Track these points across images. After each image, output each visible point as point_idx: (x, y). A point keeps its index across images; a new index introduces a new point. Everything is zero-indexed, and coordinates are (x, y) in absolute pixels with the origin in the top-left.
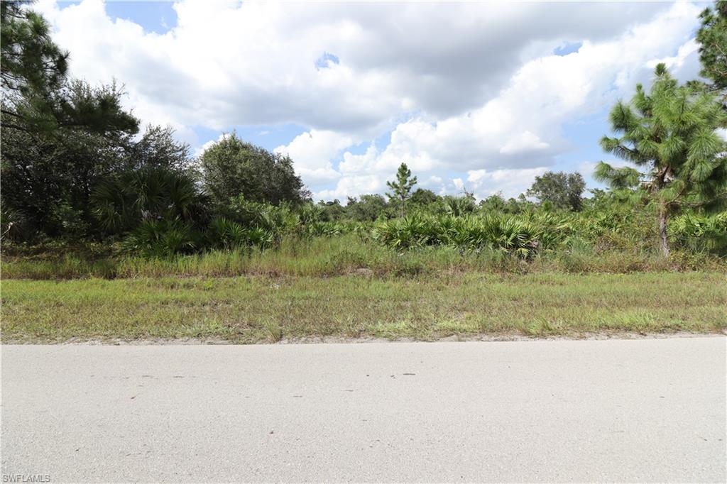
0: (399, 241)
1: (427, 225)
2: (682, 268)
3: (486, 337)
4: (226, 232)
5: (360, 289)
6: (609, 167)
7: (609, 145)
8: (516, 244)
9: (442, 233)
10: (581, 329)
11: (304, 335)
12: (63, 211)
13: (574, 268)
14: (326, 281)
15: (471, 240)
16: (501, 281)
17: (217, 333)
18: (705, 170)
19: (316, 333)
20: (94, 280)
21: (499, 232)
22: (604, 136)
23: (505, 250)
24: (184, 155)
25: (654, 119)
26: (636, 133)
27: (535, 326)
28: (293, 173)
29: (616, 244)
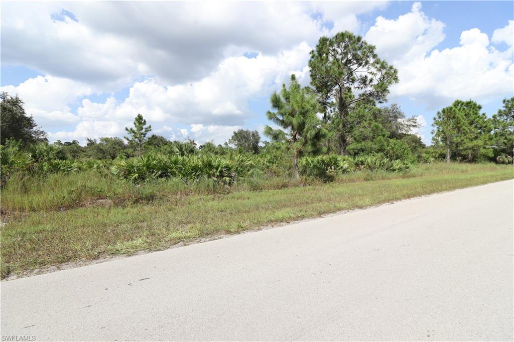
0: (137, 175)
1: (160, 162)
2: (305, 185)
3: (204, 239)
5: (100, 217)
6: (271, 129)
7: (271, 116)
8: (222, 175)
9: (172, 169)
10: (259, 225)
11: (37, 267)
13: (255, 188)
14: (62, 214)
15: (193, 173)
16: (213, 199)
18: (312, 134)
19: (51, 263)
21: (211, 167)
22: (268, 111)
23: (216, 179)
25: (291, 104)
26: (283, 111)
27: (234, 226)
28: (24, 113)
29: (275, 173)
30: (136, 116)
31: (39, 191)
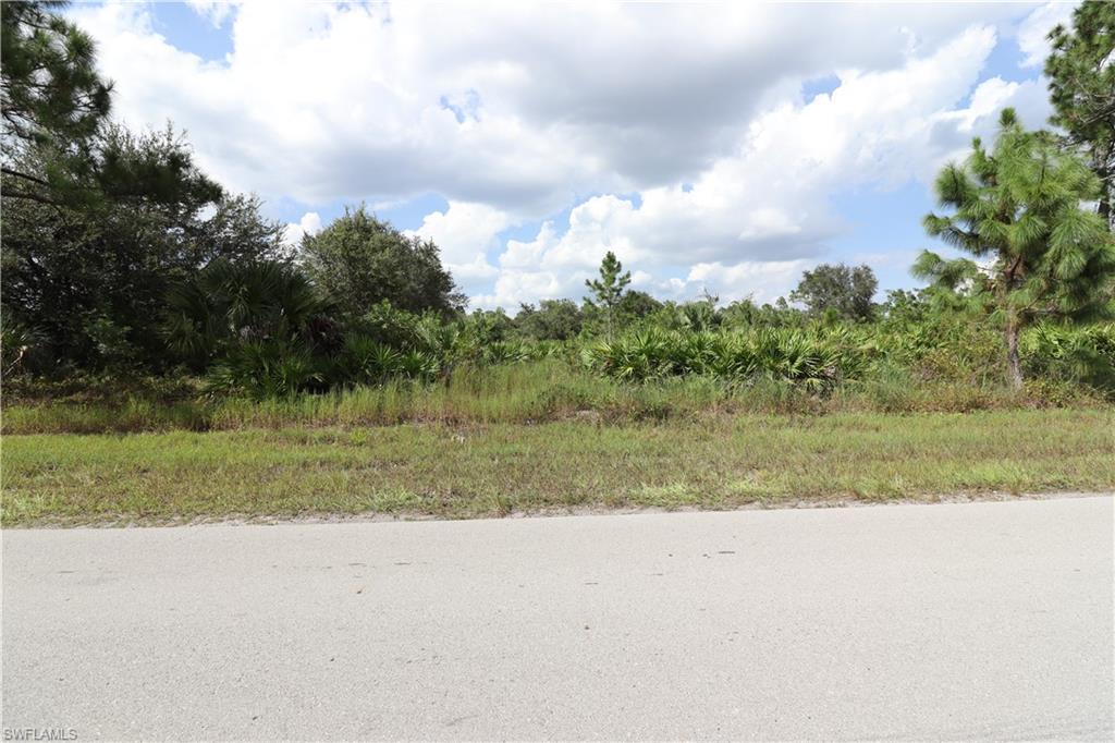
0: (630, 369)
1: (669, 345)
2: (1042, 405)
3: (802, 504)
4: (370, 358)
5: (587, 441)
6: (937, 259)
7: (936, 226)
8: (803, 375)
9: (693, 358)
10: (932, 490)
11: (542, 505)
12: (101, 327)
13: (891, 405)
14: (532, 429)
15: (739, 366)
16: (790, 425)
17: (413, 506)
18: (1076, 264)
20: (177, 433)
21: (778, 355)
22: (930, 214)
23: (791, 382)
24: (278, 239)
25: (1000, 188)
26: (974, 211)
27: (867, 484)
28: (440, 266)
29: (941, 370)
30: (605, 256)
31: (493, 390)
